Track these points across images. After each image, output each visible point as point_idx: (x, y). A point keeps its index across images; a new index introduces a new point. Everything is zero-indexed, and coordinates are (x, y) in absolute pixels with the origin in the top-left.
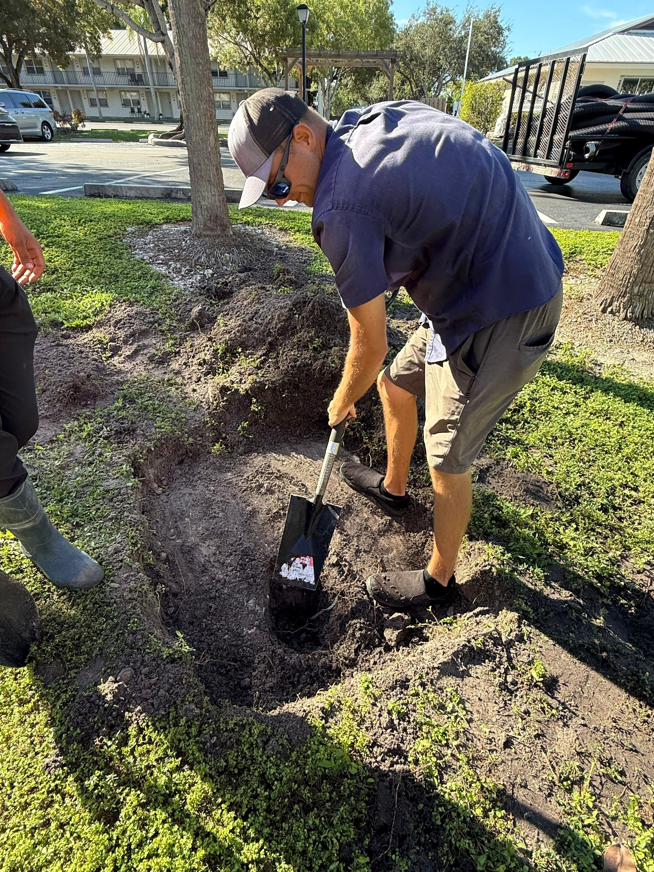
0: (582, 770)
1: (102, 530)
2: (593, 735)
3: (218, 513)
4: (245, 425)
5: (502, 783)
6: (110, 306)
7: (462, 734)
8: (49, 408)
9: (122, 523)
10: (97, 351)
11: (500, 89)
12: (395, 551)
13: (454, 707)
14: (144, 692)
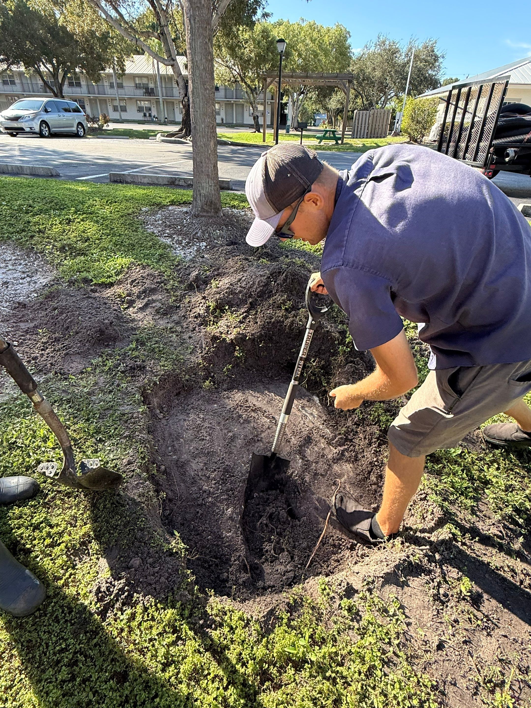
0: (503, 675)
1: (119, 446)
2: (512, 645)
3: (206, 437)
4: (230, 367)
5: (435, 680)
6: (128, 268)
7: (402, 635)
8: (80, 346)
9: (134, 440)
10: (117, 303)
11: (435, 103)
12: (346, 477)
13: (395, 611)
14: (149, 578)
